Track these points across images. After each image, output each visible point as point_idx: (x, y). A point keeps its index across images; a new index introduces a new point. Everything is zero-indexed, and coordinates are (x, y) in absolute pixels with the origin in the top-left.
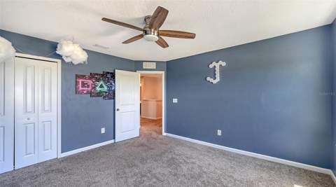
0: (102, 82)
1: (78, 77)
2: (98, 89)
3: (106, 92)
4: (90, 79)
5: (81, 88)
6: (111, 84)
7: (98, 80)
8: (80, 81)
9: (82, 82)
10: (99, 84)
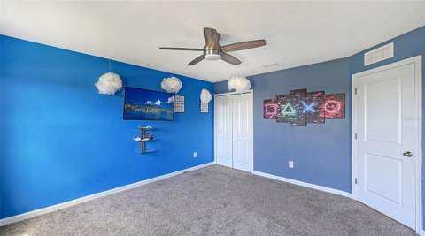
0: (288, 105)
1: (266, 102)
2: (284, 113)
3: (294, 117)
4: (276, 102)
5: (267, 113)
6: (301, 105)
7: (284, 103)
8: (267, 105)
9: (269, 107)
10: (285, 107)
